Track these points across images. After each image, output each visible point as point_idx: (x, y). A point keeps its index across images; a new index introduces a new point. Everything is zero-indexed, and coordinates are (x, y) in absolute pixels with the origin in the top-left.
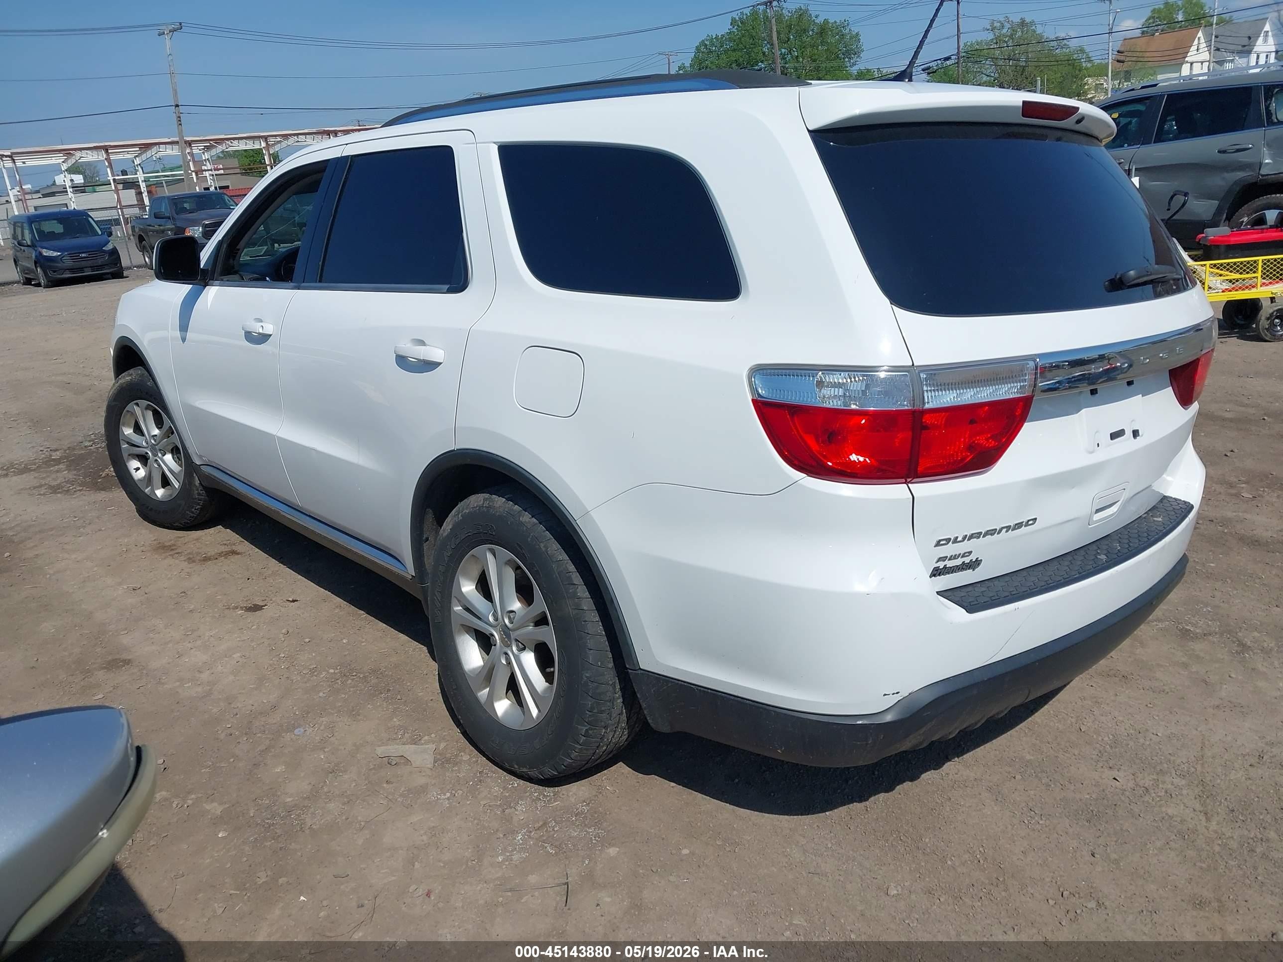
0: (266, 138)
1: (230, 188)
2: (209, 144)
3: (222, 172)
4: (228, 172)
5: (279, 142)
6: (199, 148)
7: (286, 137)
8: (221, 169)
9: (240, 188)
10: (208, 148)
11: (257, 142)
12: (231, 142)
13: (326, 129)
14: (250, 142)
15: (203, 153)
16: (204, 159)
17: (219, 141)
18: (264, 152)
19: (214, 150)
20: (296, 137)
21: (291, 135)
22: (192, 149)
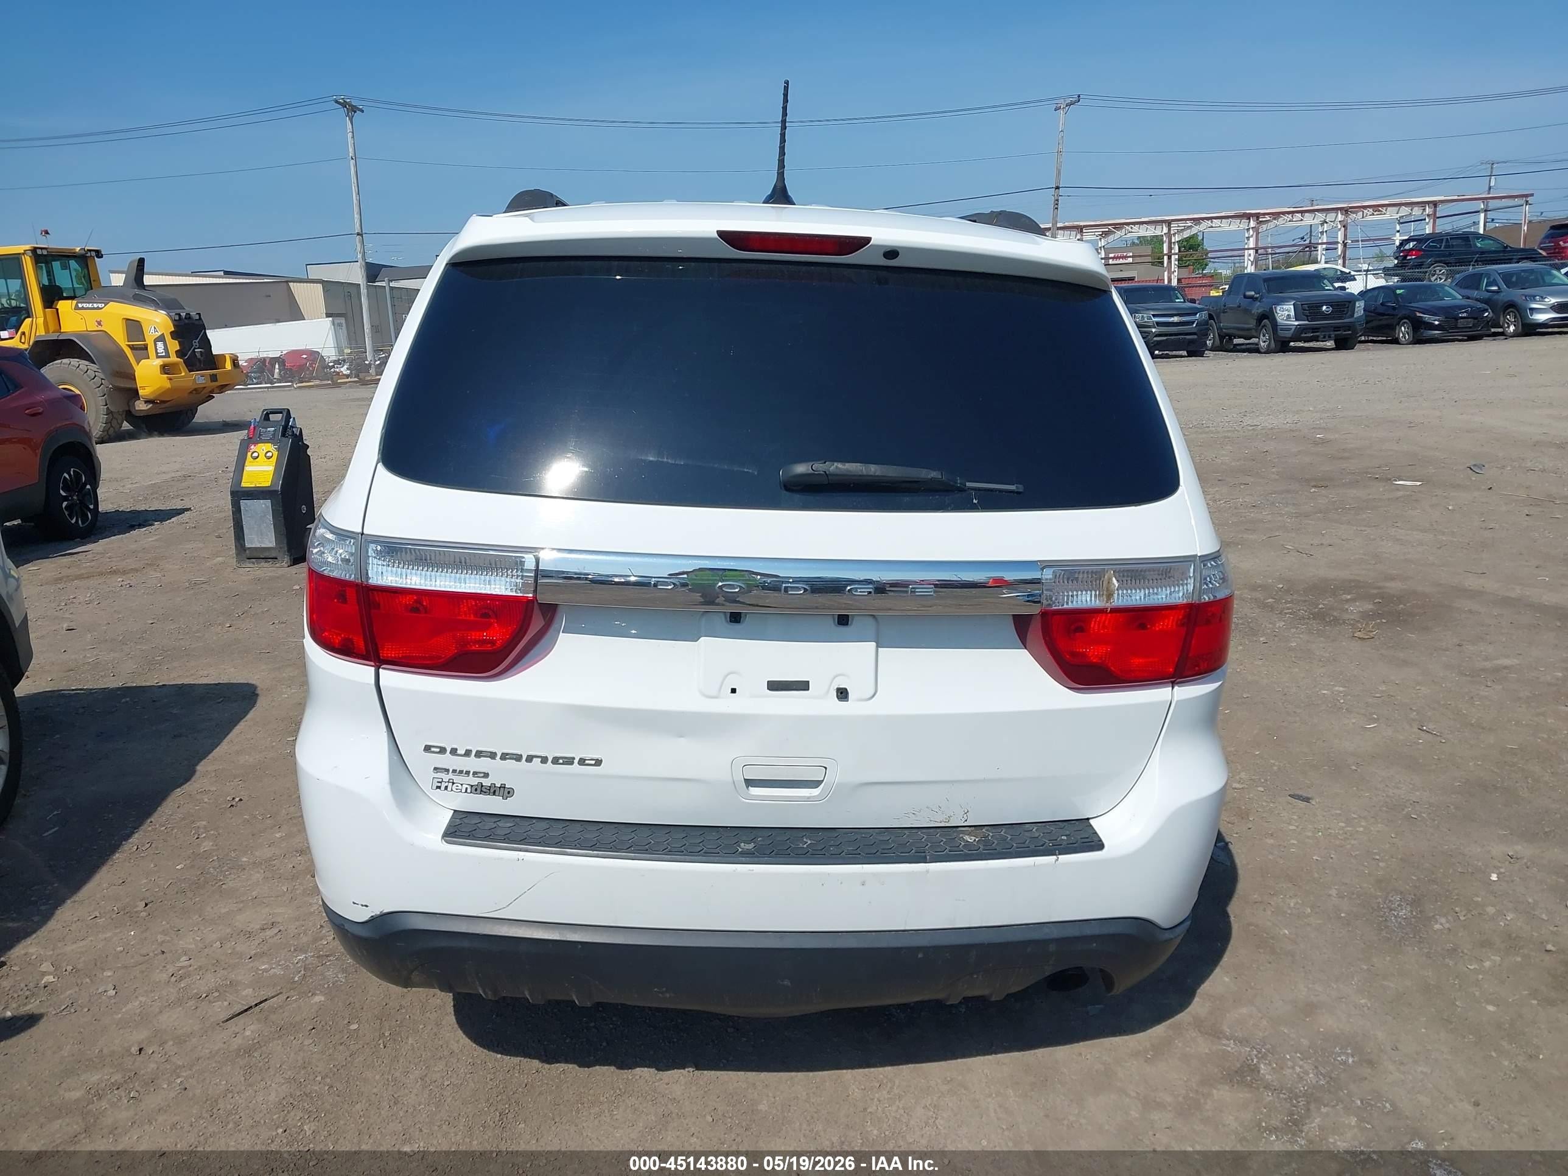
0: (1169, 223)
1: (1136, 280)
2: (1107, 230)
3: (1130, 260)
4: (1138, 260)
5: (1190, 227)
6: (1096, 233)
7: (1197, 221)
8: (1130, 257)
9: (1148, 279)
10: (1105, 234)
11: (1159, 227)
12: (1132, 228)
13: (1248, 212)
14: (1151, 227)
15: (1100, 239)
16: (1100, 246)
17: (1118, 226)
18: (1165, 239)
19: (1112, 236)
20: (1209, 222)
21: (1203, 219)
22: (1082, 236)
